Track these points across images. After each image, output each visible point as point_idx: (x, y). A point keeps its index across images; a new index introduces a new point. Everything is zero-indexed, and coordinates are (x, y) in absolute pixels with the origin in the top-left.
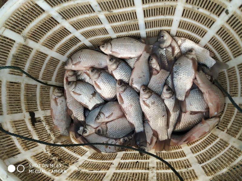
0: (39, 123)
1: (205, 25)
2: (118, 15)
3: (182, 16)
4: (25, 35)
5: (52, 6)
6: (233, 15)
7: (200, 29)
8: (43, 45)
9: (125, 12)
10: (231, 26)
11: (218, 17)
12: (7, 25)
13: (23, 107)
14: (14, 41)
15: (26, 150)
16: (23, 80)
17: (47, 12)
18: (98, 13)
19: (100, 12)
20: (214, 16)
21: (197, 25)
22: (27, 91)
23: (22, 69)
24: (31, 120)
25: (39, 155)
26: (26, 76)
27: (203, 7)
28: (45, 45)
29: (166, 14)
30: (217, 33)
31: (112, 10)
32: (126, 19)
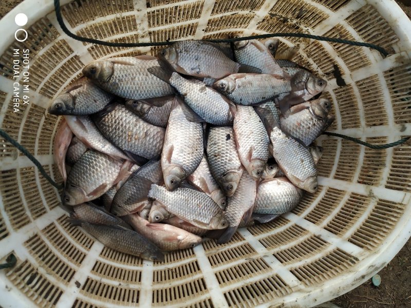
0: (328, 71)
1: (104, 265)
2: (236, 257)
3: (141, 273)
4: (372, 200)
5: (338, 249)
6: (69, 281)
7: (111, 258)
8: (344, 191)
9: (228, 263)
10: (67, 267)
11: (88, 276)
12: (400, 209)
13: (356, 91)
14: (387, 187)
15: (338, 25)
16: (364, 131)
17: (345, 240)
18: (267, 254)
19: (265, 256)
20: (95, 277)
21: (117, 262)
22: (355, 116)
23: (368, 148)
24: (341, 73)
25: (317, 22)
26: (360, 140)
27: (113, 288)
28: (340, 192)
29: (165, 271)
30: (85, 256)
31: (247, 261)
32: (224, 254)
